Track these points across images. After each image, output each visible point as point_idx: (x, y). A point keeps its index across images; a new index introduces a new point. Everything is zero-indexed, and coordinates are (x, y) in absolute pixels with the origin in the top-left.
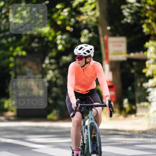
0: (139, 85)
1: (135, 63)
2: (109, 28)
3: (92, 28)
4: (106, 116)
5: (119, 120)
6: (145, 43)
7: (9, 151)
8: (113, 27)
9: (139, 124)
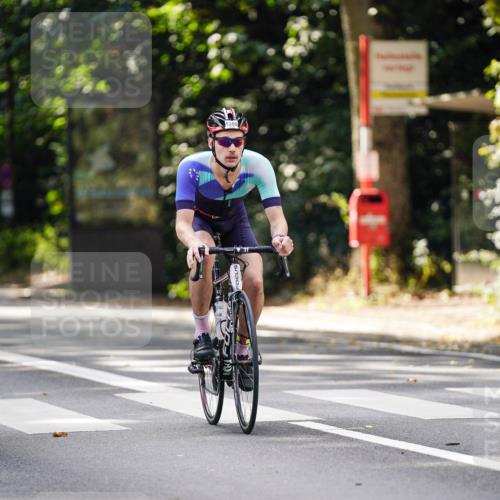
0: (465, 195)
1: (452, 126)
2: (373, 11)
3: (321, 10)
4: (357, 294)
5: (397, 306)
6: (488, 64)
7: (45, 397)
8: (385, 10)
9: (460, 322)
